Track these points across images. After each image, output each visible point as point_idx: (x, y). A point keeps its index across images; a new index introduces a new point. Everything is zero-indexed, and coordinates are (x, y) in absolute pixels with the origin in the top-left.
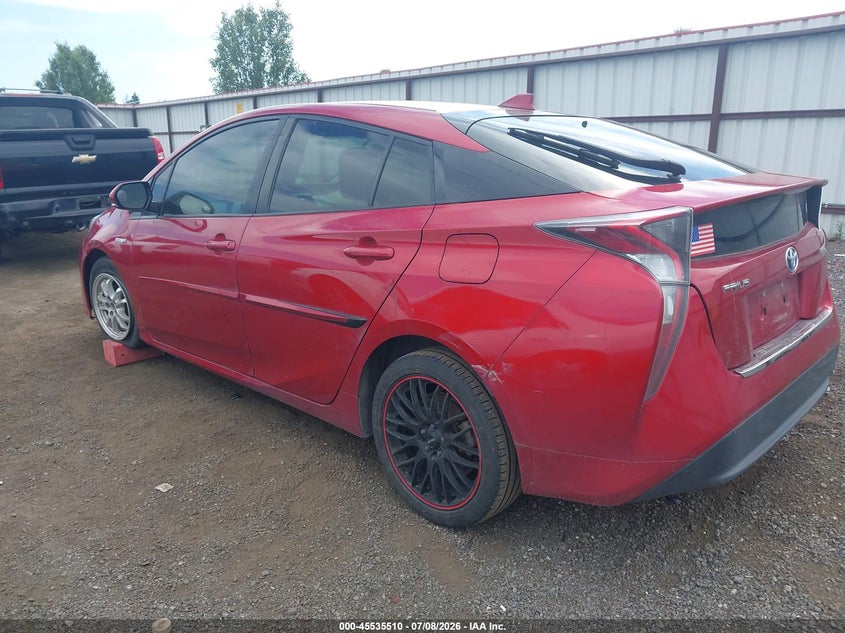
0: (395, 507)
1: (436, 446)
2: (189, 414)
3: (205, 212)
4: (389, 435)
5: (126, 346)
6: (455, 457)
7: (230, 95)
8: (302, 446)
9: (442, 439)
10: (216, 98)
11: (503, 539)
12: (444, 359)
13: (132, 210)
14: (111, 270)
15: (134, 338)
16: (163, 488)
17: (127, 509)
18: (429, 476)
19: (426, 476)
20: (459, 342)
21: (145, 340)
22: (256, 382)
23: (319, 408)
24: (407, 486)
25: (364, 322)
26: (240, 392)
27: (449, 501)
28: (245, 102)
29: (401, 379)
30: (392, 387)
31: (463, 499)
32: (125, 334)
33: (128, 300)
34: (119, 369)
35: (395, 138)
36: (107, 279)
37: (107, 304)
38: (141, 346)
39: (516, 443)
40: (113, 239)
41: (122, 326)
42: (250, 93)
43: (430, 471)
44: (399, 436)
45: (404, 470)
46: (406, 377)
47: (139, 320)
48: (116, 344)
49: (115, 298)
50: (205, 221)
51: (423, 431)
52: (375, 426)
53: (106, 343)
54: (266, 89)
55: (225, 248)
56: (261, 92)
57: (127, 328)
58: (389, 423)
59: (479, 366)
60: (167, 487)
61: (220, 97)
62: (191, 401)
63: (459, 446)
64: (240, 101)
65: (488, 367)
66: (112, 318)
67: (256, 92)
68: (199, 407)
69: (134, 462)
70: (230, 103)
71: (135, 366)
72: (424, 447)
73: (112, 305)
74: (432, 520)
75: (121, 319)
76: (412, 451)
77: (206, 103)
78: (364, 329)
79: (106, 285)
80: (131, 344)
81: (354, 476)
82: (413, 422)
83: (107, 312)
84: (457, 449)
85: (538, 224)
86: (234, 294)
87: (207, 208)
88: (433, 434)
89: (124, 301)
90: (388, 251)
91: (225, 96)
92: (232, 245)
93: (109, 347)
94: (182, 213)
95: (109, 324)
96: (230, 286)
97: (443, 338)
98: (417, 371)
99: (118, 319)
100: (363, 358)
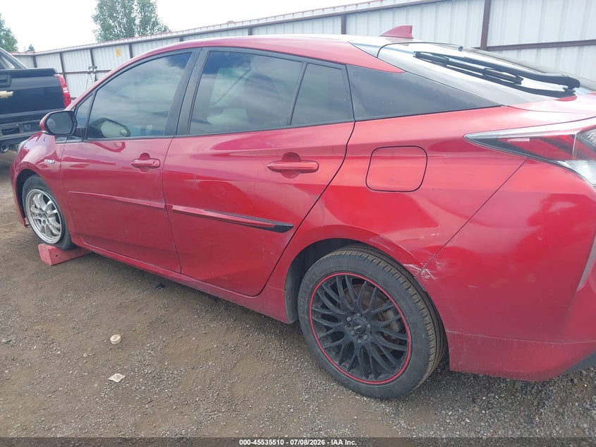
0: (324, 382)
1: (363, 331)
2: (124, 305)
3: (122, 135)
4: (315, 322)
5: (58, 248)
6: (382, 341)
7: (110, 43)
8: (228, 329)
9: (369, 326)
10: (99, 45)
11: (422, 404)
12: (370, 258)
13: (57, 136)
14: (41, 186)
15: (66, 242)
16: (116, 378)
17: (87, 402)
18: (356, 356)
19: (353, 357)
20: (390, 243)
21: (77, 243)
22: (184, 277)
23: (246, 299)
24: (334, 364)
25: (292, 227)
26: (163, 283)
27: (376, 377)
28: (122, 48)
29: (327, 275)
30: (317, 282)
31: (391, 376)
32: (57, 239)
33: (58, 211)
34: (55, 268)
35: (308, 63)
36: (38, 193)
37: (40, 214)
38: (73, 247)
39: (447, 331)
40: (43, 160)
41: (55, 232)
42: (126, 41)
43: (357, 352)
44: (326, 323)
45: (330, 351)
46: (333, 273)
47: (70, 228)
48: (50, 247)
49: (47, 210)
50: (123, 144)
51: (349, 319)
52: (301, 315)
53: (41, 246)
54: (137, 38)
55: (150, 166)
56: (135, 40)
57: (60, 233)
58: (314, 312)
59: (412, 265)
60: (119, 377)
61: (102, 44)
62: (123, 293)
63: (385, 332)
64: (118, 48)
65: (421, 267)
66: (45, 226)
67: (130, 40)
68: (131, 298)
69: (85, 355)
70: (110, 49)
71: (68, 264)
72: (351, 333)
73: (45, 214)
74: (359, 392)
75: (53, 226)
76: (338, 335)
77: (91, 49)
78: (291, 233)
79: (37, 199)
80: (63, 247)
81: (280, 354)
82: (338, 311)
83: (40, 221)
84: (382, 334)
85: (469, 136)
86: (161, 205)
87: (124, 131)
88: (358, 321)
89: (55, 211)
90: (313, 165)
91: (106, 44)
92: (157, 163)
93: (44, 251)
94: (103, 137)
95: (43, 231)
96: (157, 198)
97: (372, 240)
98: (344, 269)
99: (50, 226)
100: (290, 258)
